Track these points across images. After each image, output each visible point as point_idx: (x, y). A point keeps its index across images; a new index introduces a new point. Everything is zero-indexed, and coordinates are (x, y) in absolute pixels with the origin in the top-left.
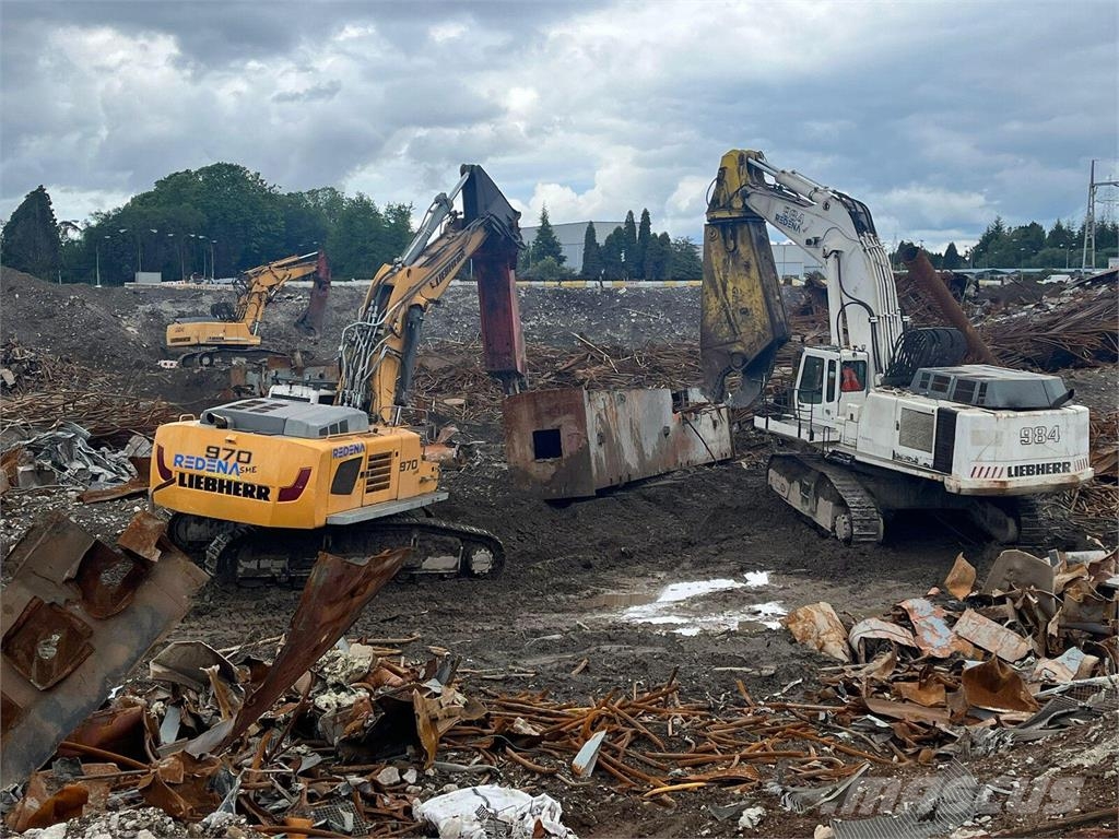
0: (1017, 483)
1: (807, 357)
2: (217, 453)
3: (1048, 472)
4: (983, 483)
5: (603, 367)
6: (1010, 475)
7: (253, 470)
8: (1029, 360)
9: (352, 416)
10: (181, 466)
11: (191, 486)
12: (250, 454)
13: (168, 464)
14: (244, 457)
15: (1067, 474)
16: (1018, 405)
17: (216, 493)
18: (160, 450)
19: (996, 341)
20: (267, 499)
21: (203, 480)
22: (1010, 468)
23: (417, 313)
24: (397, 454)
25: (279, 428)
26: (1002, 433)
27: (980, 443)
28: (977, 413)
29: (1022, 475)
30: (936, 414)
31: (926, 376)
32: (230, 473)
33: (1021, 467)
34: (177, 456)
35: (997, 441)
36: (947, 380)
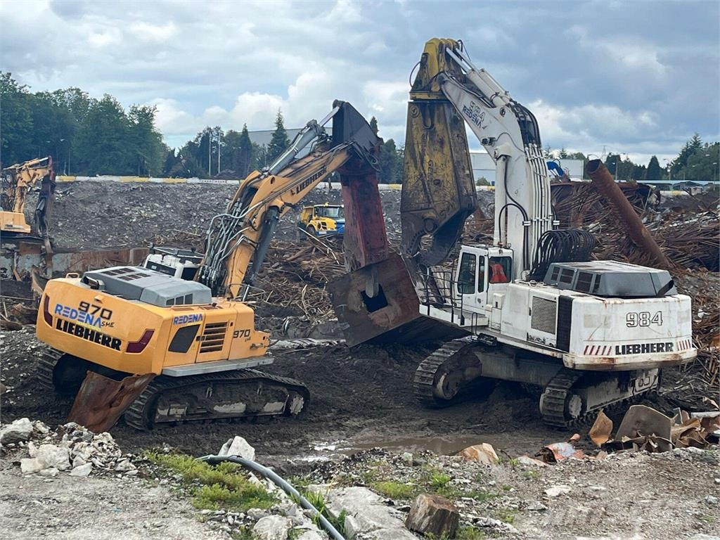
0: (623, 360)
1: (464, 253)
2: (87, 308)
3: (653, 351)
4: (595, 359)
5: (326, 259)
6: (618, 353)
7: (111, 325)
8: (697, 261)
9: (197, 291)
10: (60, 314)
11: (65, 330)
12: (111, 312)
13: (51, 311)
14: (106, 314)
15: (669, 353)
16: (627, 294)
17: (82, 338)
18: (47, 298)
19: (669, 244)
20: (118, 349)
21: (74, 327)
22: (617, 347)
23: (274, 213)
24: (232, 324)
25: (136, 294)
26: (610, 318)
27: (592, 326)
28: (590, 300)
29: (628, 353)
30: (557, 301)
31: (557, 269)
32: (94, 325)
33: (628, 346)
34: (58, 305)
35: (606, 323)
36: (571, 272)
